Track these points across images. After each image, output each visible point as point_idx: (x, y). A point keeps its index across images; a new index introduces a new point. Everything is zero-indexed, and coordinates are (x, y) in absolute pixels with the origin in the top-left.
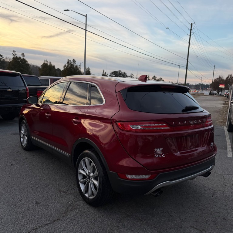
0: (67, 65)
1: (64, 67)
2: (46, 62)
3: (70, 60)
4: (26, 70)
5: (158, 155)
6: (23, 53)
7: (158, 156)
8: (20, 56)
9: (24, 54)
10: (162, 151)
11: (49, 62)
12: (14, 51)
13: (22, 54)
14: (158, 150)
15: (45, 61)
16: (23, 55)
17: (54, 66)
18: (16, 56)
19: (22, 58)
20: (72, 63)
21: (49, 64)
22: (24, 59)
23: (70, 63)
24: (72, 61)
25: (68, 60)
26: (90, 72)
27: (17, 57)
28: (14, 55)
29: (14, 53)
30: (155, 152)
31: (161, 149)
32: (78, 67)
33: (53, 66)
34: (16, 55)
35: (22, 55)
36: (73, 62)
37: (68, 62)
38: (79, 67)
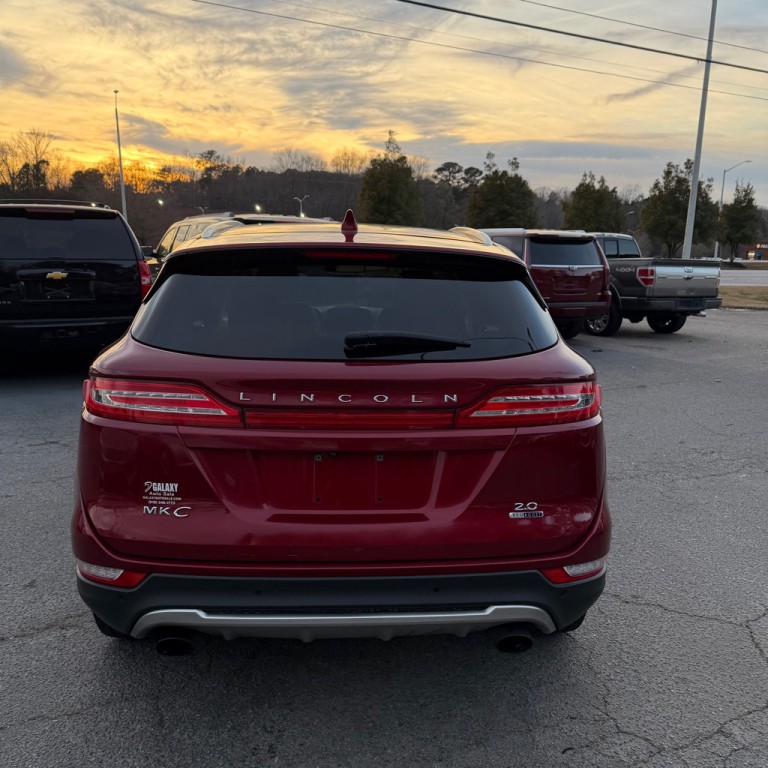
0: (662, 182)
1: (652, 190)
2: (588, 181)
3: (674, 164)
4: (518, 211)
5: (158, 506)
6: (515, 159)
7: (158, 510)
8: (506, 169)
9: (518, 161)
10: (176, 495)
11: (598, 178)
12: (490, 156)
13: (512, 160)
14: (158, 487)
15: (585, 175)
16: (515, 164)
17: (614, 191)
18: (494, 169)
19: (511, 173)
20: (683, 175)
21: (597, 186)
22: (516, 175)
23: (673, 174)
24: (682, 167)
25: (669, 165)
26: (751, 200)
27: (496, 172)
28: (488, 166)
29: (488, 163)
30: (147, 494)
31: (172, 487)
32: (703, 186)
33: (611, 189)
34: (494, 165)
35: (513, 164)
36: (685, 170)
37: (668, 173)
38: (709, 186)
